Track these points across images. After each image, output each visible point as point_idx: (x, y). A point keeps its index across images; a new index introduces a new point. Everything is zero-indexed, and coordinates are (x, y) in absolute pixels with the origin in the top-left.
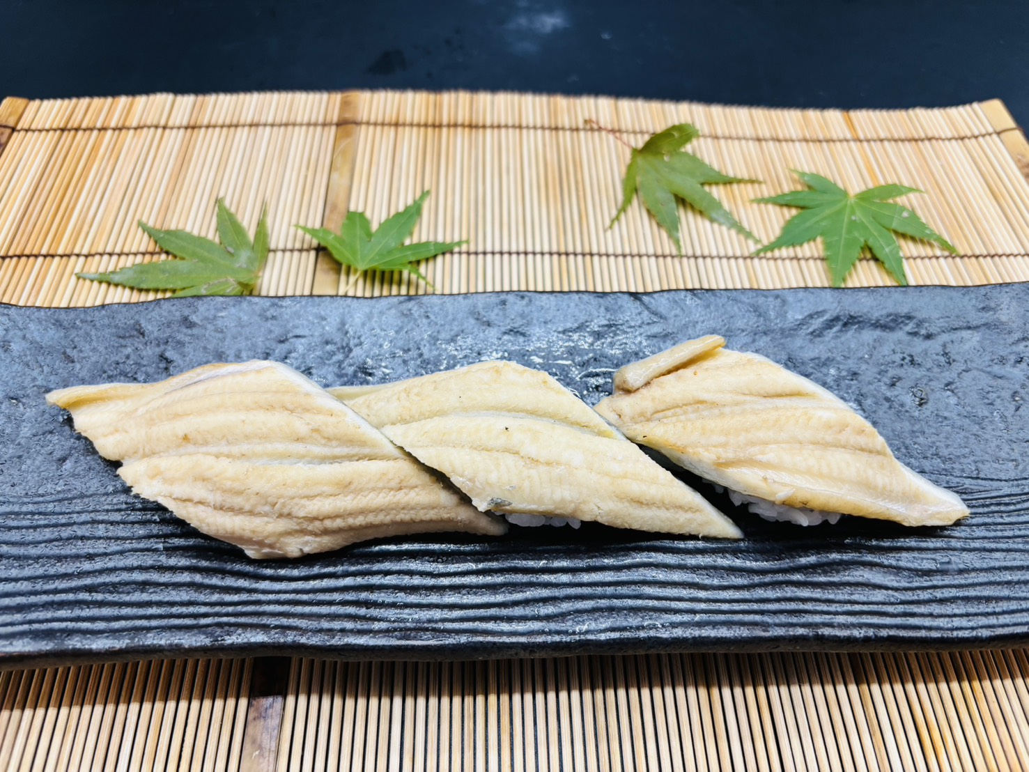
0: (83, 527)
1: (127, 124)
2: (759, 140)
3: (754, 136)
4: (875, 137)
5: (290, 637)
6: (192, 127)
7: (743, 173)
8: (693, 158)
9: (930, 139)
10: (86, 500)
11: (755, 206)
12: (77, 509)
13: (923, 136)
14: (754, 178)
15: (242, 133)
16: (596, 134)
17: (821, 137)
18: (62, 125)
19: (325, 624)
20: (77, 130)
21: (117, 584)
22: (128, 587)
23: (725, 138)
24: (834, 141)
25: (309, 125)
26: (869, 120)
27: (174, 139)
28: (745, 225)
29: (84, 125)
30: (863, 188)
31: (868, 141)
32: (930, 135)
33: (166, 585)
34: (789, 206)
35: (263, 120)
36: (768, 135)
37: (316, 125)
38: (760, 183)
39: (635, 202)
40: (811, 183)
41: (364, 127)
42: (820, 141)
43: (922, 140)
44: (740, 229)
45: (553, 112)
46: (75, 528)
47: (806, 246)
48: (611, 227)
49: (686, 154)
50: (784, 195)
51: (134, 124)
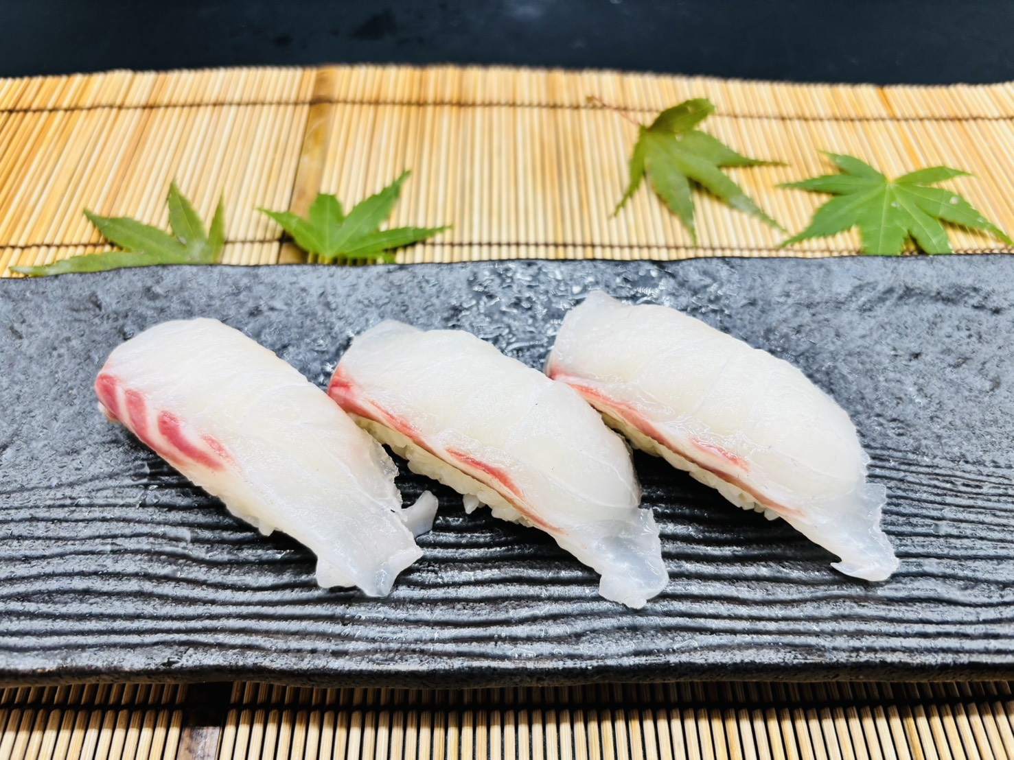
0: (21, 525)
1: (81, 104)
2: (783, 119)
3: (777, 113)
4: (914, 115)
5: (251, 659)
6: (150, 107)
7: (765, 155)
8: (709, 138)
9: (975, 119)
10: (26, 494)
11: (780, 192)
12: (16, 504)
13: (967, 115)
14: (778, 159)
15: (205, 114)
16: (599, 112)
17: (853, 115)
18: (10, 107)
19: (294, 644)
20: (26, 111)
21: (53, 592)
22: (66, 596)
23: (744, 116)
24: (868, 120)
25: (279, 103)
26: (905, 97)
27: (130, 119)
28: (769, 212)
29: (34, 106)
30: (903, 172)
31: (906, 120)
32: (975, 114)
33: (109, 594)
34: (818, 191)
35: (228, 99)
36: (792, 113)
37: (287, 104)
38: (784, 165)
39: (643, 186)
40: (844, 166)
41: (340, 106)
42: (852, 120)
43: (967, 120)
44: (764, 217)
45: (551, 88)
46: (12, 525)
47: (839, 236)
48: (616, 214)
49: (700, 133)
50: (814, 180)
51: (88, 104)
